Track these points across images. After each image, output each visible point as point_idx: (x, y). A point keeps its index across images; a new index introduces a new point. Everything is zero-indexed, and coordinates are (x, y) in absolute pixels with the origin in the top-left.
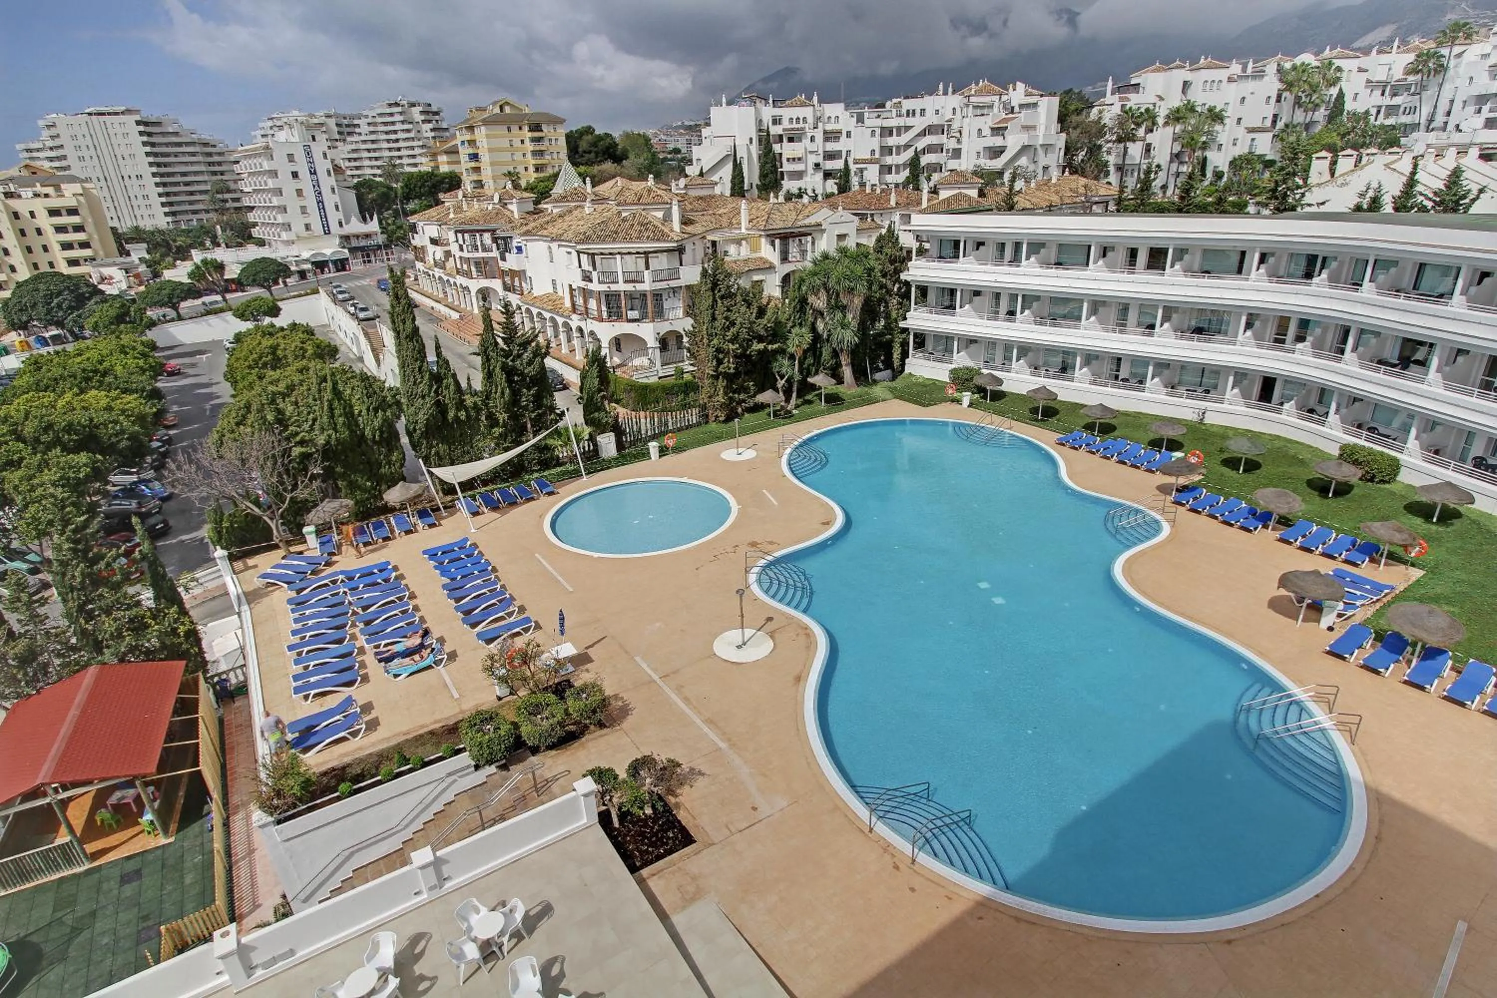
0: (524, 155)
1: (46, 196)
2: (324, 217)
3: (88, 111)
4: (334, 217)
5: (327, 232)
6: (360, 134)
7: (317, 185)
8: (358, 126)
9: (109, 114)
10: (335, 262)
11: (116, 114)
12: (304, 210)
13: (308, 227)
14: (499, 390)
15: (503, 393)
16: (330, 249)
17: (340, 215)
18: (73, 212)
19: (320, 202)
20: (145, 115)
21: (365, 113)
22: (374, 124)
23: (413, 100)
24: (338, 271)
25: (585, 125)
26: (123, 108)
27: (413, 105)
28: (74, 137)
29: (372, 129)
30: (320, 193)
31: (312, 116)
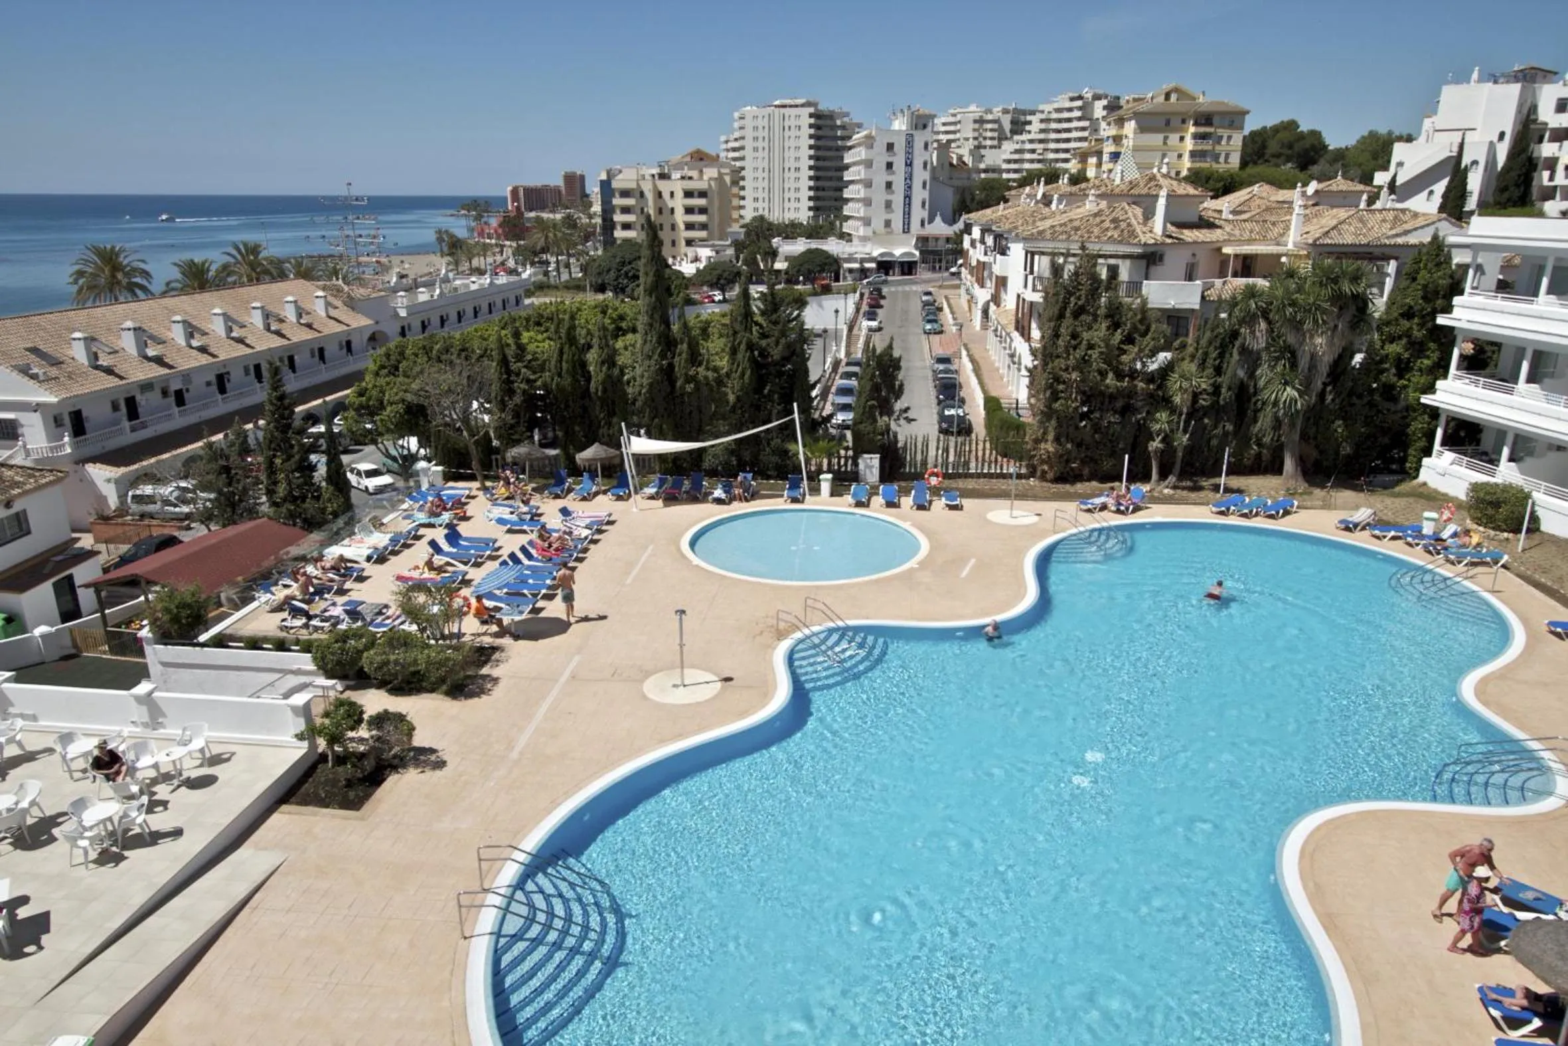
0: (1180, 156)
1: (690, 178)
2: (907, 214)
3: (777, 103)
4: (918, 214)
5: (906, 230)
6: (1029, 132)
7: (909, 177)
8: (1030, 123)
9: (791, 106)
10: (902, 264)
11: (796, 106)
12: (888, 205)
13: (888, 224)
14: (740, 369)
15: (743, 374)
16: (904, 249)
17: (925, 214)
18: (703, 194)
19: (908, 198)
20: (823, 107)
21: (1041, 107)
22: (1047, 121)
23: (1100, 92)
24: (903, 274)
25: (1286, 119)
26: (802, 101)
27: (1097, 97)
28: (756, 128)
29: (1043, 126)
30: (910, 187)
31: (989, 111)
